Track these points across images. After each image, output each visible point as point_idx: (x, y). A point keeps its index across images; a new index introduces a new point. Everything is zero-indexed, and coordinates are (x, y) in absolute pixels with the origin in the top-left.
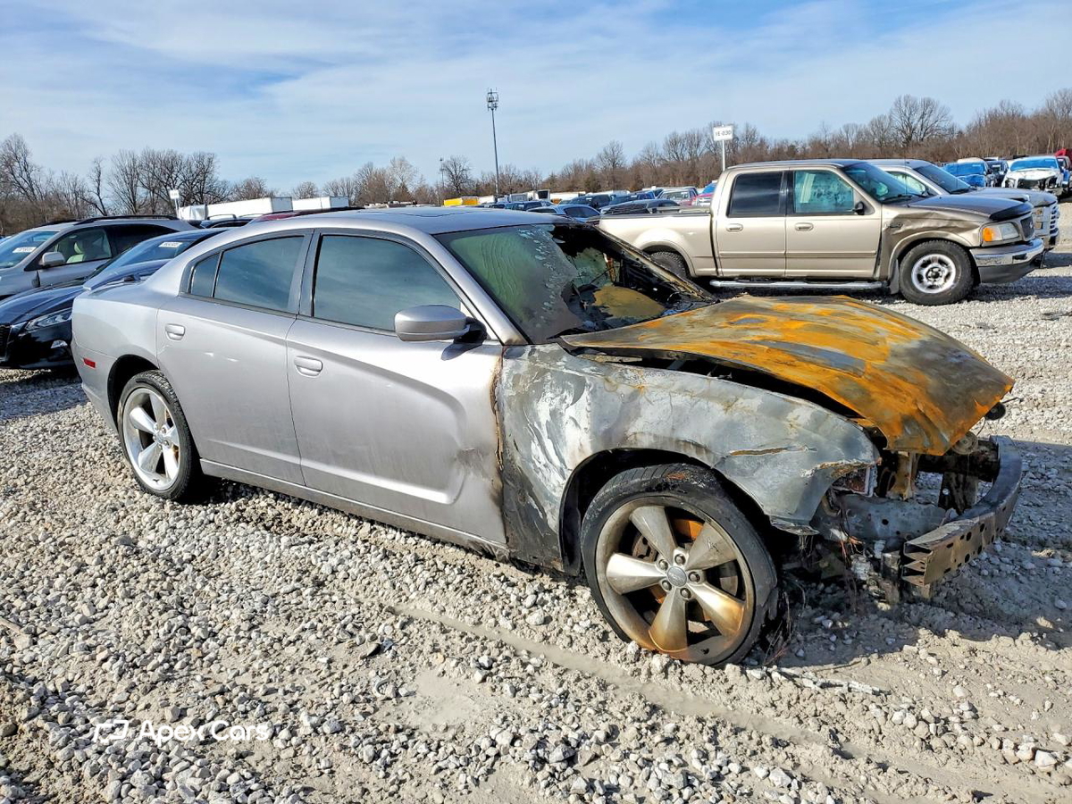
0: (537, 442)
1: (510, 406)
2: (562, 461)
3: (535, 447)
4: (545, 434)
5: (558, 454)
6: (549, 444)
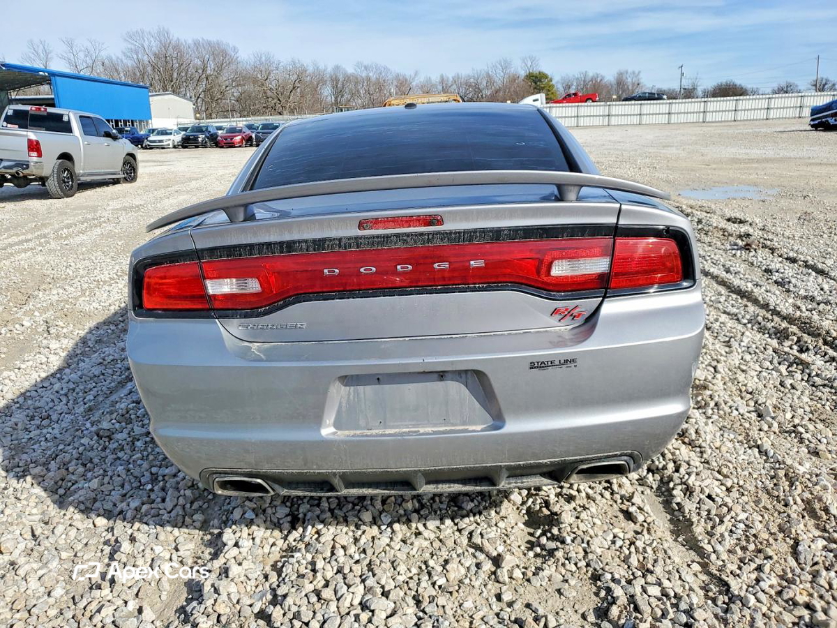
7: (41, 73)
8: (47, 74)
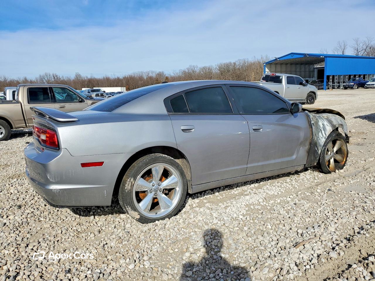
0: (321, 132)
1: (313, 125)
2: (326, 135)
3: (320, 134)
4: (322, 130)
5: (325, 134)
6: (323, 132)
7: (321, 57)
8: (323, 57)
